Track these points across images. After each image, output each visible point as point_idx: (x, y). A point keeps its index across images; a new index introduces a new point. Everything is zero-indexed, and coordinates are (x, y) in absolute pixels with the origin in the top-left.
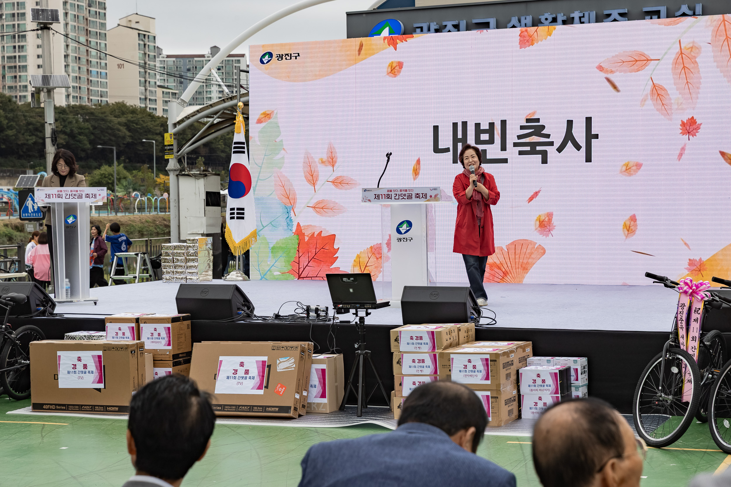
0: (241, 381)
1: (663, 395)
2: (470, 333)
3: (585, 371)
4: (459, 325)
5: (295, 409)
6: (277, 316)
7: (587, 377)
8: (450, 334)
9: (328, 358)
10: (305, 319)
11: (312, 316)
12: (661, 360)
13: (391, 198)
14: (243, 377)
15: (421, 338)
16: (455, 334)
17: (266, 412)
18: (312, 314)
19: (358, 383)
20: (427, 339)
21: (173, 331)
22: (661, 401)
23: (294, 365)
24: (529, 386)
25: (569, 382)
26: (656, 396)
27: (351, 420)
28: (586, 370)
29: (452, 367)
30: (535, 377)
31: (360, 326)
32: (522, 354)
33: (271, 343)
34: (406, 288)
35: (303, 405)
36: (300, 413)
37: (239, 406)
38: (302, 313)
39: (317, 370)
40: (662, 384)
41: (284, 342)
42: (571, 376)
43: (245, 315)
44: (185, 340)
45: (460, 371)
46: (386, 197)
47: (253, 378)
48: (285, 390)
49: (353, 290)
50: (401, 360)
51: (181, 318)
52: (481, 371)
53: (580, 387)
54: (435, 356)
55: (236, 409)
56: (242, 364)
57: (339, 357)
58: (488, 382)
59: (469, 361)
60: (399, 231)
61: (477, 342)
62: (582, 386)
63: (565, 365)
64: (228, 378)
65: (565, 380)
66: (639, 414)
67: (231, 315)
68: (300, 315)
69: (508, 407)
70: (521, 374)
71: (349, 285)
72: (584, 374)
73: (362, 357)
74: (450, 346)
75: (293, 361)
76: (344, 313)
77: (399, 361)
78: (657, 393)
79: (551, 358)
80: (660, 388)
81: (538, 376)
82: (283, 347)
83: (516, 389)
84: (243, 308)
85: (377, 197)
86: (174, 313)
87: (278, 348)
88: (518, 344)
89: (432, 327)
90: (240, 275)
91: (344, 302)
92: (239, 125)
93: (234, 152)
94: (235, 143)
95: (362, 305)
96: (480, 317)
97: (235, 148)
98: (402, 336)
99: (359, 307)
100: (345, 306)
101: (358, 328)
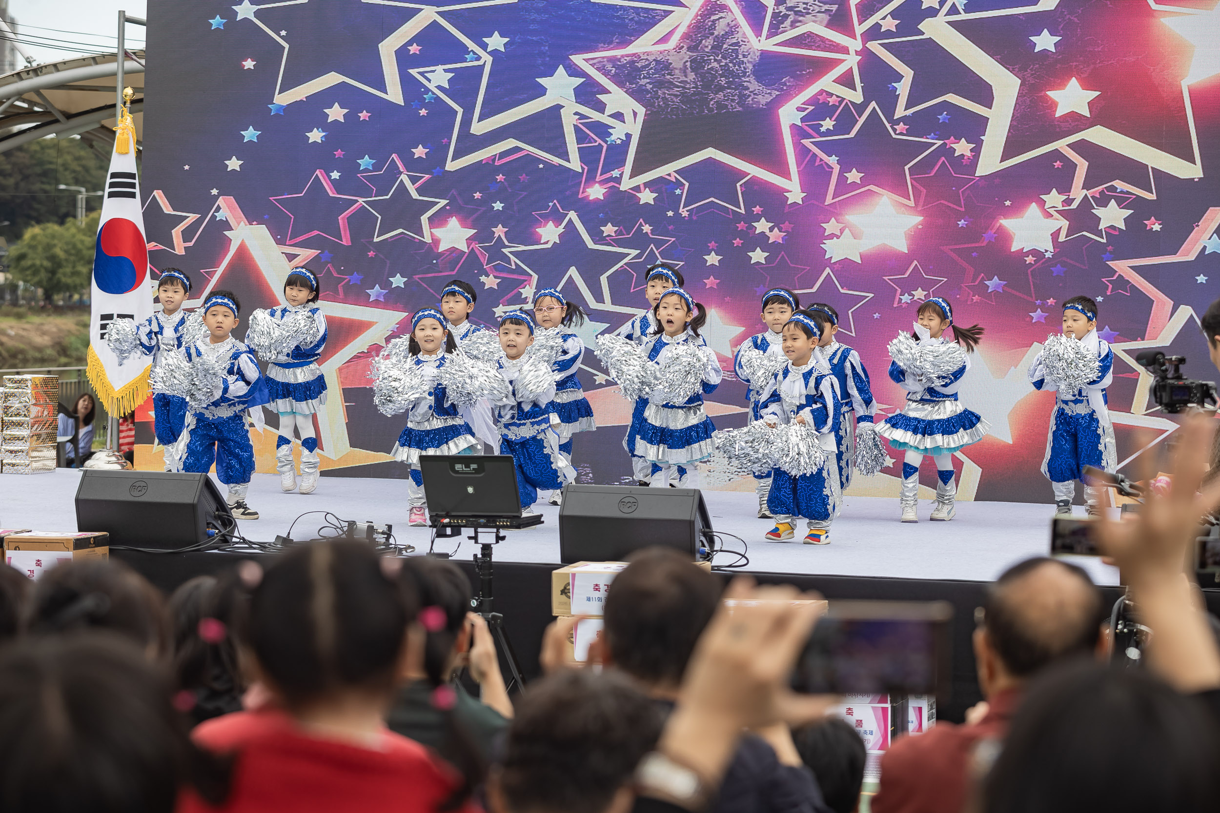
31: (483, 563)
43: (221, 537)
49: (475, 490)
50: (573, 632)
51: (92, 541)
67: (197, 538)
71: (467, 479)
76: (451, 535)
84: (215, 523)
90: (114, 459)
91: (453, 514)
92: (125, 136)
93: (111, 195)
94: (114, 175)
95: (491, 520)
96: (716, 551)
97: (112, 185)
98: (576, 583)
99: (484, 523)
100: (454, 523)
101: (478, 566)
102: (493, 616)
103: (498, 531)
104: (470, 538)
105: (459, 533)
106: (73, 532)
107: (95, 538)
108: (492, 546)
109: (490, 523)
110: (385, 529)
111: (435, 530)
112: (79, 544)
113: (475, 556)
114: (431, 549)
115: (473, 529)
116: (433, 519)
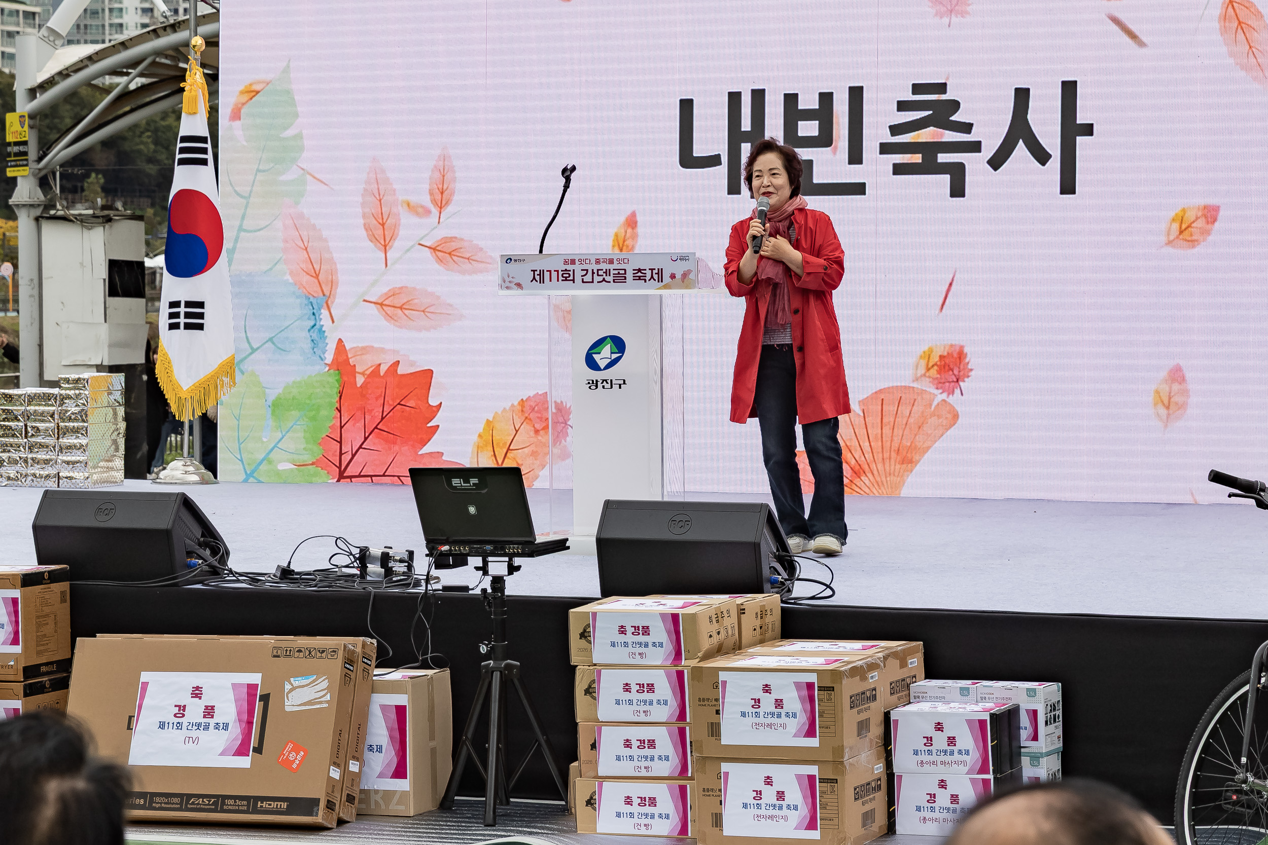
0: (194, 733)
1: (1251, 779)
2: (769, 619)
3: (1055, 716)
4: (740, 599)
5: (330, 805)
6: (286, 573)
7: (1060, 732)
8: (718, 621)
9: (411, 678)
10: (354, 581)
11: (374, 573)
12: (1247, 692)
13: (573, 280)
14: (199, 725)
15: (646, 631)
16: (730, 622)
17: (256, 811)
18: (374, 568)
19: (487, 740)
20: (660, 633)
21: (24, 607)
22: (1246, 793)
23: (328, 695)
24: (916, 753)
25: (1014, 744)
26: (1233, 780)
27: (470, 835)
28: (1057, 713)
29: (723, 703)
30: (931, 732)
31: (494, 598)
32: (898, 674)
33: (269, 640)
34: (608, 504)
35: (348, 795)
36: (341, 815)
37: (190, 796)
38: (347, 566)
39: (384, 708)
40: (1249, 749)
41: (302, 637)
42: (1019, 728)
43: (206, 568)
44: (56, 631)
45: (743, 714)
46: (561, 278)
47: (226, 727)
48: (303, 757)
49: (477, 509)
50: (595, 685)
51: (46, 576)
52: (794, 715)
53: (1042, 755)
54: (680, 674)
55: (181, 803)
56: (197, 693)
57: (441, 677)
58: (814, 742)
59: (767, 689)
60: (591, 363)
61: (786, 642)
62: (1049, 754)
63: (1005, 702)
64: (162, 725)
65: (1006, 739)
66: (1190, 826)
67: (170, 570)
68: (344, 570)
69: (863, 804)
70: (896, 722)
71: (467, 497)
72: (1053, 725)
73: (497, 676)
74: (720, 650)
75: (325, 684)
76: (455, 566)
77: (590, 687)
78: (1235, 773)
79: (970, 682)
80: (1244, 760)
81: (939, 727)
82: (300, 651)
83: (883, 760)
84: (201, 552)
85: (537, 278)
86: (29, 563)
87: (288, 653)
88: (887, 648)
89: (673, 603)
90: (191, 469)
91: (453, 539)
92: (195, 93)
93: (182, 162)
94: (184, 139)
95: (502, 546)
96: (798, 580)
97: (183, 151)
98: (598, 624)
99: (491, 551)
100: (456, 550)
101: (487, 602)
102: (507, 665)
103: (511, 560)
104: (477, 568)
107: (49, 572)
108: (505, 578)
109: (497, 550)
110: (405, 555)
111: (432, 559)
112: (29, 580)
113: (484, 590)
116: (430, 546)
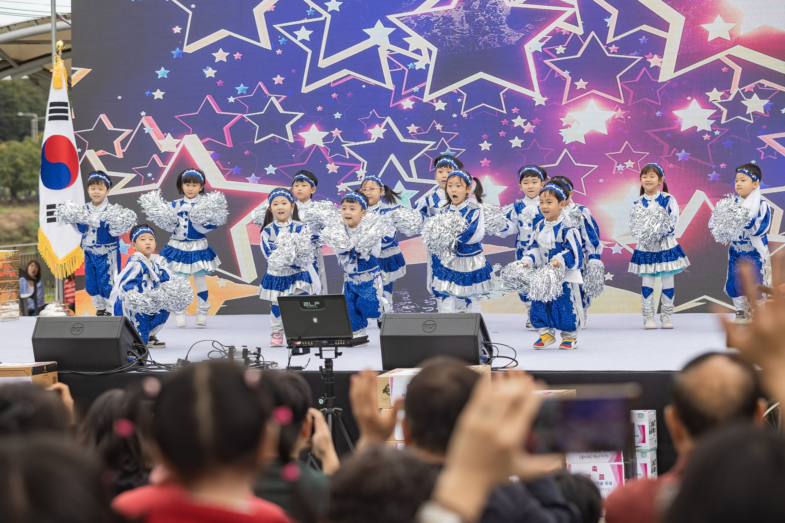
7: (656, 438)
18: (238, 359)
28: (654, 427)
31: (327, 372)
42: (635, 436)
43: (137, 362)
49: (318, 320)
51: (41, 369)
53: (647, 451)
62: (650, 450)
67: (119, 362)
71: (312, 313)
72: (653, 434)
73: (330, 417)
76: (303, 353)
84: (134, 351)
90: (61, 308)
91: (304, 338)
92: (59, 76)
93: (51, 118)
94: (52, 104)
95: (331, 341)
96: (494, 357)
97: (51, 111)
98: (394, 384)
99: (326, 344)
100: (305, 344)
101: (323, 374)
102: (335, 410)
103: (336, 349)
104: (316, 355)
105: (308, 352)
106: (30, 362)
107: (47, 366)
108: (333, 360)
109: (330, 344)
110: (256, 351)
111: (291, 350)
112: (36, 371)
113: (321, 367)
114: (289, 364)
115: (318, 348)
116: (289, 342)
